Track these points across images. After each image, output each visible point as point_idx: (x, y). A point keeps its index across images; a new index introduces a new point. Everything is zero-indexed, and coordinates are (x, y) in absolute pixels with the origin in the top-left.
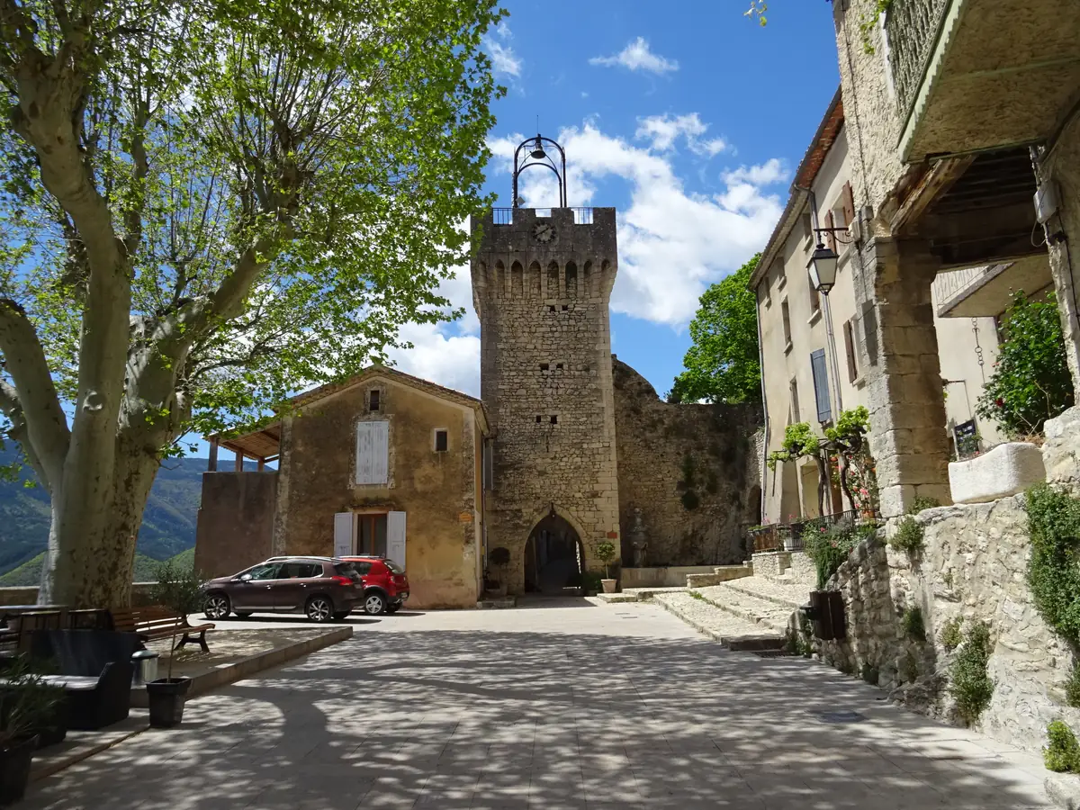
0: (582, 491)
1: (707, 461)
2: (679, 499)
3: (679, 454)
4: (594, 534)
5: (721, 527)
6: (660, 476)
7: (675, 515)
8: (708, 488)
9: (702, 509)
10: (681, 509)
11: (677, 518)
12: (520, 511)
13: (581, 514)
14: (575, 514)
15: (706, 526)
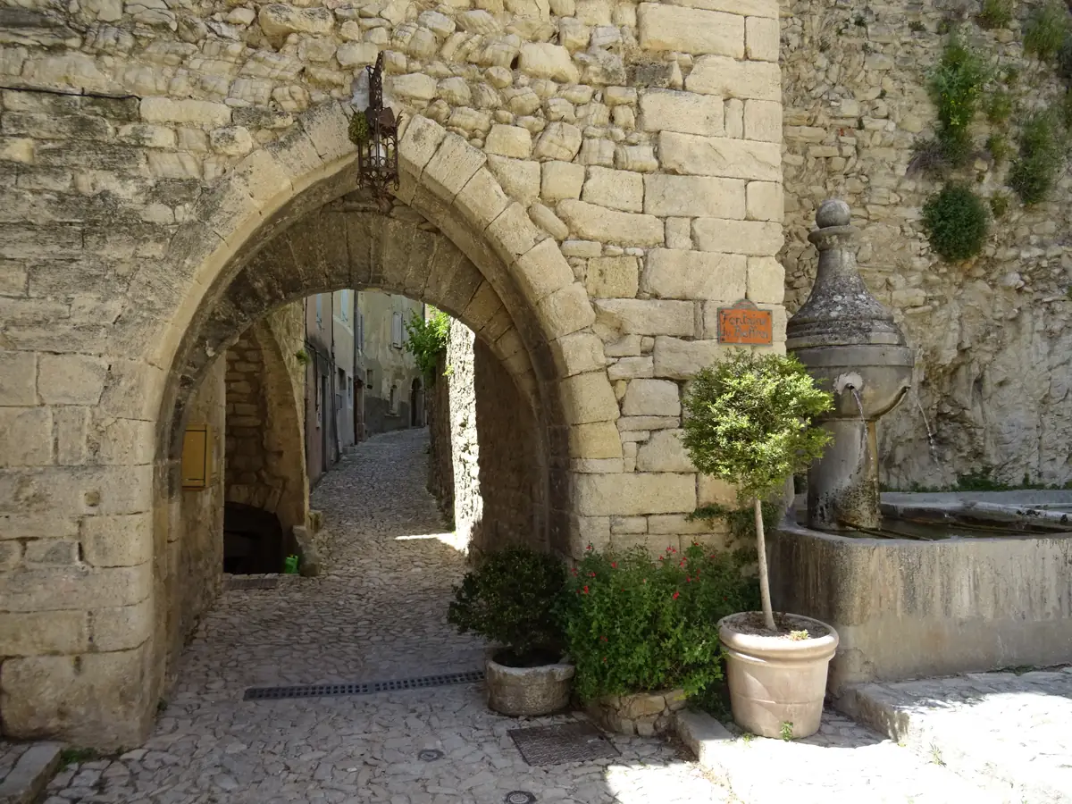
0: (576, 35)
1: (1012, 74)
2: (913, 214)
3: (916, 27)
4: (637, 313)
5: (1052, 336)
6: (850, 108)
7: (898, 280)
8: (1014, 181)
9: (992, 262)
10: (919, 252)
11: (907, 292)
12: (123, 105)
13: (564, 179)
14: (524, 175)
15: (995, 333)
